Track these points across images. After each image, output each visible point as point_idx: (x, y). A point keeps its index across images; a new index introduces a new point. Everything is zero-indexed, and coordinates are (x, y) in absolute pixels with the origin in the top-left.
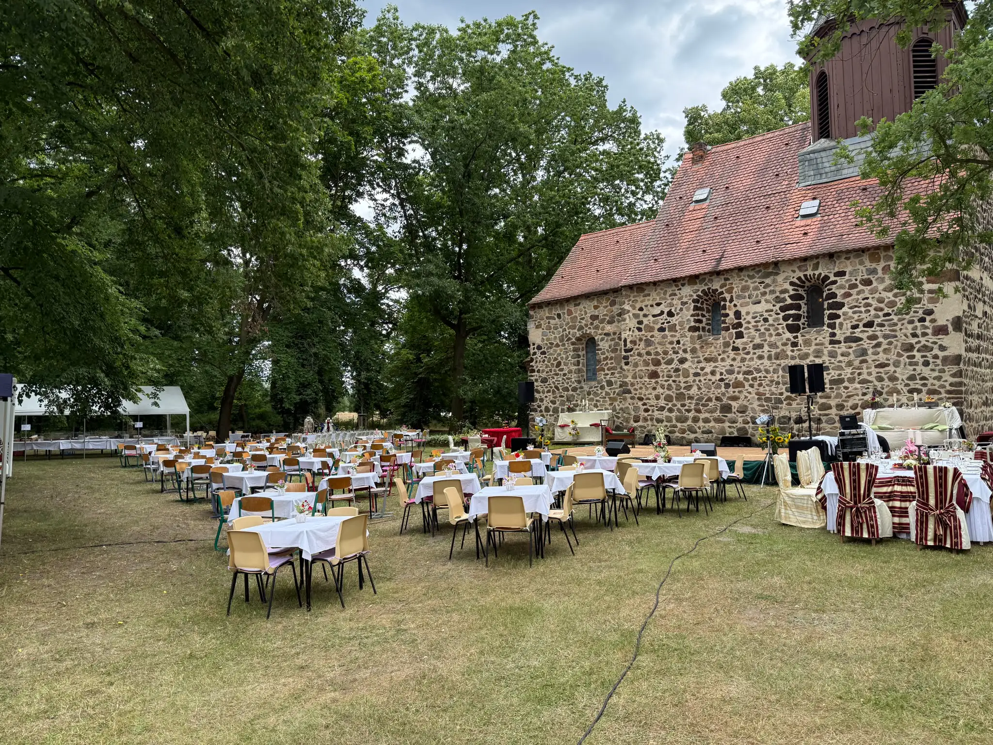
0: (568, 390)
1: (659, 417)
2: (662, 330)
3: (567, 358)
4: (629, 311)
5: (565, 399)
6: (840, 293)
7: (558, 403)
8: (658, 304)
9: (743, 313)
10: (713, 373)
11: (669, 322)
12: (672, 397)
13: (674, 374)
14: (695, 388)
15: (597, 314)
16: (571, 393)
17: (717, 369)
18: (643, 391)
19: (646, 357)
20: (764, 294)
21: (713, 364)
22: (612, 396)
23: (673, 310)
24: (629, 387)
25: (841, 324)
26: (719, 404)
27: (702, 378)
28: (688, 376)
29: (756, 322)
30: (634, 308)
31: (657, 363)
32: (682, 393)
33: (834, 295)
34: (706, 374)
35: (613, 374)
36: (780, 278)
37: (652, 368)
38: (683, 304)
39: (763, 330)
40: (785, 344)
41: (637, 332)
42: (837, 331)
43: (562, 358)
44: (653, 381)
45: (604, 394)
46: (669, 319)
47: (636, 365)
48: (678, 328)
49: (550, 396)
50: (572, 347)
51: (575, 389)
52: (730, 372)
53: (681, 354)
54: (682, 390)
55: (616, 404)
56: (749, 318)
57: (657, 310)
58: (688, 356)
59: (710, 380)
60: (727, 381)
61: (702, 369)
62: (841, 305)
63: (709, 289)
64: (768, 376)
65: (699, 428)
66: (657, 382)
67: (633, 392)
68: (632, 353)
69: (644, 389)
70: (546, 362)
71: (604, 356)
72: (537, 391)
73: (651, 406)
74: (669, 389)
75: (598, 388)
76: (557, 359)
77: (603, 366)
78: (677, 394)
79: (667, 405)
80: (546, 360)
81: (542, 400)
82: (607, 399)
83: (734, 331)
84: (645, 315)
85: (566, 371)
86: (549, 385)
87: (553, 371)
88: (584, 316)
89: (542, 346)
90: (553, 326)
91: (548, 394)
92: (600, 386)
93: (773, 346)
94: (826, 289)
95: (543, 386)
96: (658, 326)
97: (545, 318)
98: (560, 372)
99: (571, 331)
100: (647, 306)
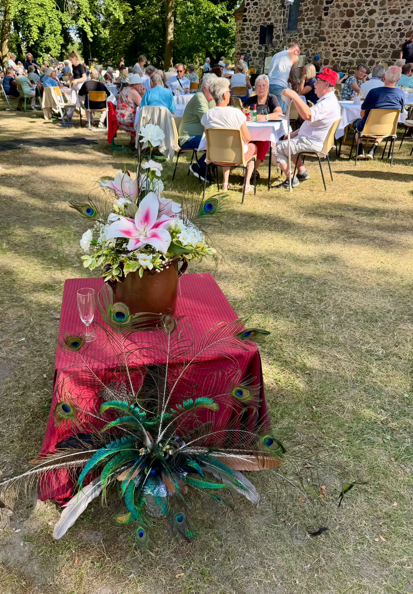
1: (345, 61)
3: (275, 8)
7: (263, 48)
10: (393, 24)
12: (357, 44)
13: (362, 24)
14: (377, 36)
16: (275, 40)
17: (397, 20)
18: (335, 39)
19: (343, 9)
21: (395, 16)
22: (307, 43)
24: (325, 35)
26: (392, 50)
27: (383, 28)
28: (373, 26)
31: (351, 14)
32: (365, 41)
34: (388, 25)
35: (311, 24)
37: (346, 18)
43: (271, 9)
44: (345, 30)
45: (301, 42)
47: (333, 16)
49: (258, 43)
51: (278, 37)
52: (407, 23)
53: (372, 6)
54: (366, 39)
55: (309, 49)
58: (377, 8)
59: (390, 30)
60: (403, 31)
61: (386, 20)
66: (348, 31)
67: (327, 39)
68: (332, 4)
69: (336, 37)
70: (257, 13)
71: (306, 8)
72: (248, 38)
73: (339, 52)
74: (356, 37)
75: (297, 36)
76: (267, 10)
77: (304, 17)
78: (361, 41)
79: (352, 50)
80: (257, 10)
81: (251, 46)
82: (303, 46)
85: (273, 20)
86: (258, 33)
87: (262, 21)
91: (256, 41)
92: (299, 34)
95: (253, 34)
98: (268, 22)
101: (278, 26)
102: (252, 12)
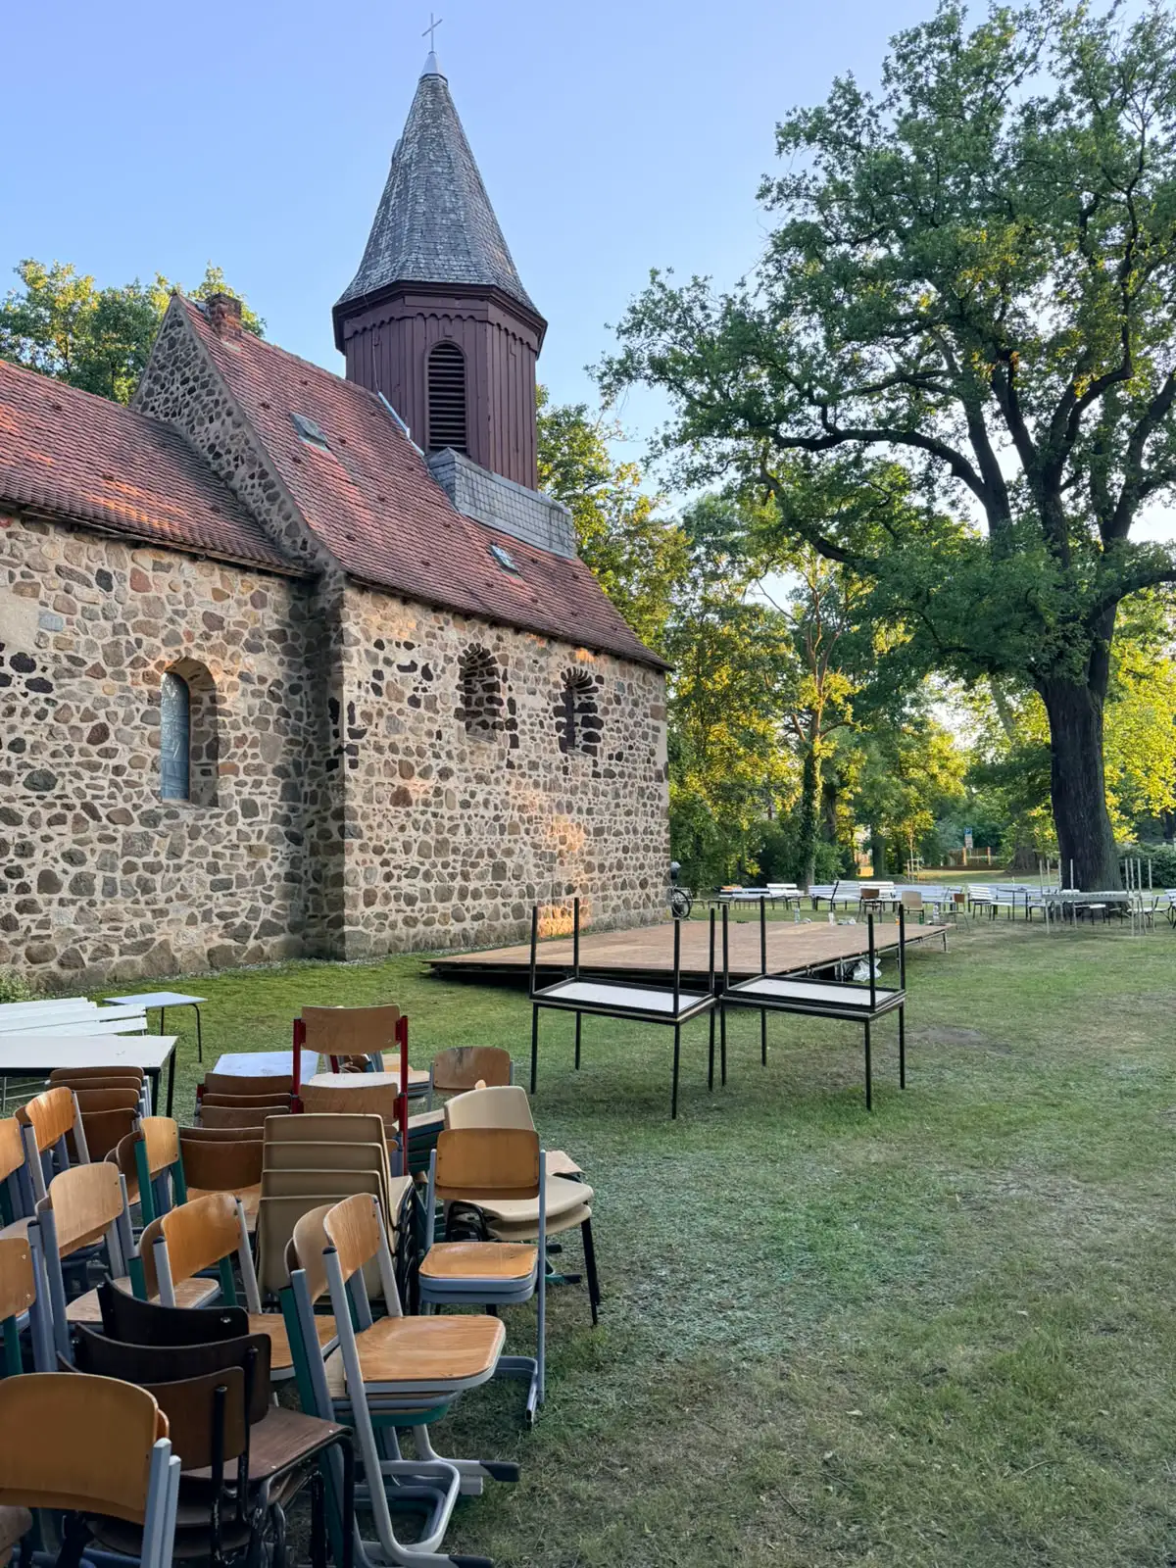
0: (128, 821)
1: (410, 890)
3: (128, 720)
4: (357, 642)
5: (117, 847)
6: (601, 705)
7: (92, 861)
8: (409, 646)
9: (518, 705)
10: (486, 803)
11: (425, 690)
12: (430, 847)
13: (433, 800)
14: (462, 830)
15: (219, 613)
16: (137, 827)
17: (491, 798)
19: (388, 756)
20: (537, 680)
21: (488, 787)
22: (254, 842)
23: (431, 667)
24: (359, 821)
25: (601, 750)
26: (491, 862)
27: (472, 813)
28: (454, 807)
29: (531, 724)
30: (368, 639)
31: (407, 771)
32: (446, 841)
33: (594, 708)
34: (477, 805)
35: (257, 784)
36: (554, 661)
37: (398, 781)
38: (448, 660)
39: (538, 741)
40: (558, 768)
41: (372, 696)
42: (598, 759)
43: (112, 716)
44: (403, 810)
45: (234, 837)
46: (426, 683)
47: (370, 771)
48: (439, 705)
49: (65, 837)
50: (145, 687)
51: (150, 819)
52: (505, 805)
53: (444, 762)
54: (446, 835)
55: (264, 862)
57: (404, 657)
58: (453, 765)
59: (483, 817)
60: (503, 821)
61: (473, 795)
62: (599, 724)
63: (479, 646)
64: (544, 816)
65: (467, 910)
66: (408, 814)
67: (367, 834)
68: (363, 741)
69: (385, 829)
70: (50, 719)
71: (239, 734)
72: (11, 818)
73: (395, 868)
74: (426, 831)
75: (222, 820)
76: (96, 717)
77: (235, 760)
78: (437, 841)
79: (422, 864)
80: (51, 710)
82: (242, 851)
83: (508, 733)
84: (388, 662)
85: (122, 759)
86: (59, 797)
87: (76, 753)
88: (182, 607)
89: (36, 659)
90: (79, 605)
91: (53, 831)
92: (226, 813)
93: (548, 768)
94: (583, 696)
95: (34, 800)
96: (409, 693)
97: (52, 568)
98: (104, 761)
99: (146, 641)
100: (390, 642)
101: (144, 780)
102: (25, 713)
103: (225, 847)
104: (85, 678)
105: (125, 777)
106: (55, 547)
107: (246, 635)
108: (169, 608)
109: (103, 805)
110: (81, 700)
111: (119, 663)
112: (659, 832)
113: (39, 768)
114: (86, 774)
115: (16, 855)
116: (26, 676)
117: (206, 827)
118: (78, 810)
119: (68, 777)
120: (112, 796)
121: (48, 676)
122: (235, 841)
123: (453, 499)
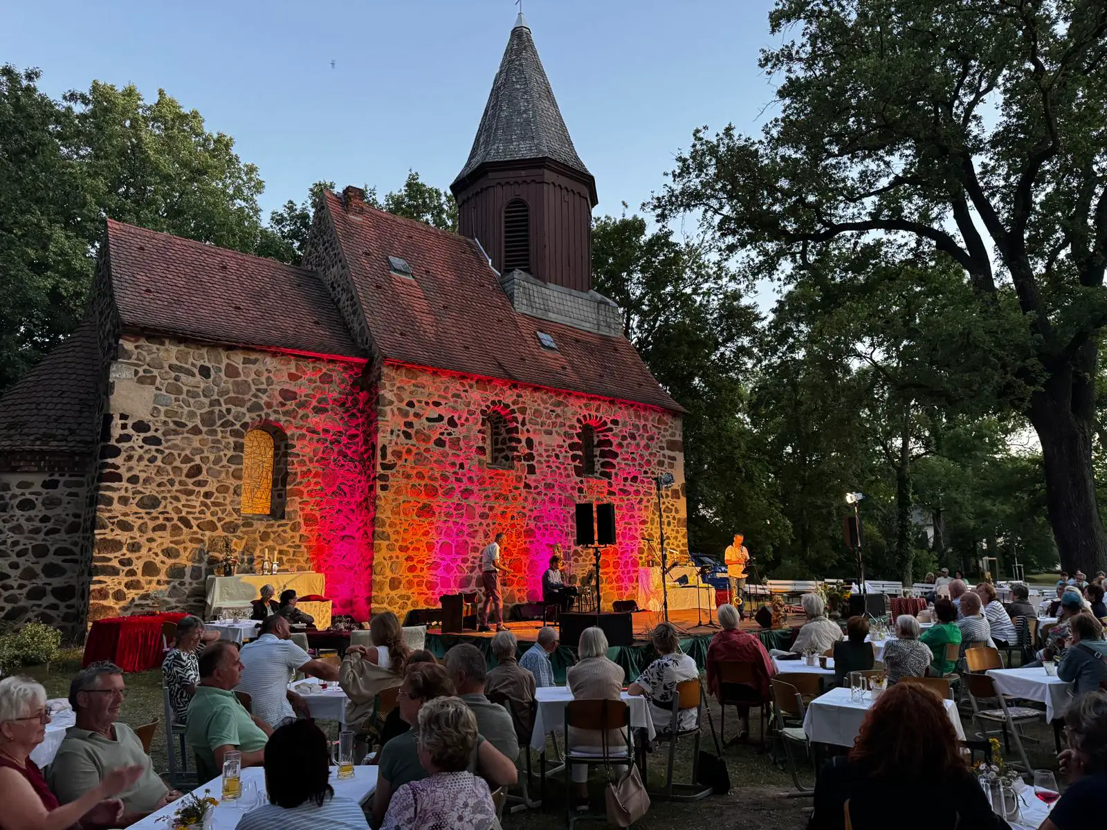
0: (214, 529)
1: (431, 578)
2: (440, 443)
3: (217, 462)
4: (391, 403)
5: (204, 546)
6: (615, 441)
7: (184, 555)
8: (437, 404)
9: (536, 442)
10: (503, 514)
11: (449, 434)
12: (450, 547)
13: (455, 513)
14: (481, 534)
15: (292, 389)
16: (220, 533)
17: (508, 511)
18: (409, 537)
20: (554, 424)
21: (503, 503)
22: (313, 543)
23: (456, 418)
24: (387, 529)
25: (616, 474)
26: (508, 559)
27: (491, 522)
28: (473, 518)
29: (548, 456)
30: (401, 400)
31: (432, 491)
32: (465, 542)
33: (610, 443)
34: (495, 516)
35: (318, 503)
36: (569, 411)
37: (424, 500)
38: (471, 413)
39: (554, 468)
40: (573, 488)
41: (402, 440)
42: (613, 481)
44: (425, 520)
45: (297, 539)
46: (451, 429)
47: (398, 492)
48: (462, 444)
50: (232, 440)
51: (230, 527)
52: (522, 516)
53: (465, 485)
54: (465, 538)
55: (320, 558)
56: (541, 450)
57: (432, 412)
58: (474, 488)
59: (501, 525)
60: (519, 528)
61: (491, 509)
62: (615, 455)
63: (500, 402)
64: (559, 524)
66: (431, 523)
67: (393, 537)
68: (394, 471)
69: (410, 533)
70: (159, 463)
71: (304, 469)
72: (125, 527)
73: (418, 562)
74: (447, 535)
75: (287, 528)
76: (193, 460)
77: (301, 487)
78: (458, 542)
79: (443, 559)
80: (160, 457)
81: (135, 547)
82: (303, 549)
83: (526, 463)
84: (417, 415)
85: (212, 487)
86: (162, 513)
87: (177, 484)
88: (264, 386)
89: (151, 424)
90: (185, 389)
91: (156, 535)
92: (291, 523)
93: (563, 488)
94: (600, 434)
95: (143, 515)
96: (435, 437)
97: (166, 366)
98: (197, 489)
99: (234, 409)
100: (420, 402)
101: (227, 502)
102: (140, 458)
103: (289, 546)
104: (185, 435)
105: (212, 500)
106: (170, 353)
107: (315, 403)
108: (253, 388)
109: (194, 518)
110: (183, 449)
111: (213, 424)
112: (676, 538)
113: (148, 494)
114: (183, 498)
115: (128, 550)
116: (143, 435)
117: (274, 533)
118: (175, 521)
119: (169, 500)
120: (202, 512)
121: (159, 434)
122: (297, 542)
123: (513, 303)
